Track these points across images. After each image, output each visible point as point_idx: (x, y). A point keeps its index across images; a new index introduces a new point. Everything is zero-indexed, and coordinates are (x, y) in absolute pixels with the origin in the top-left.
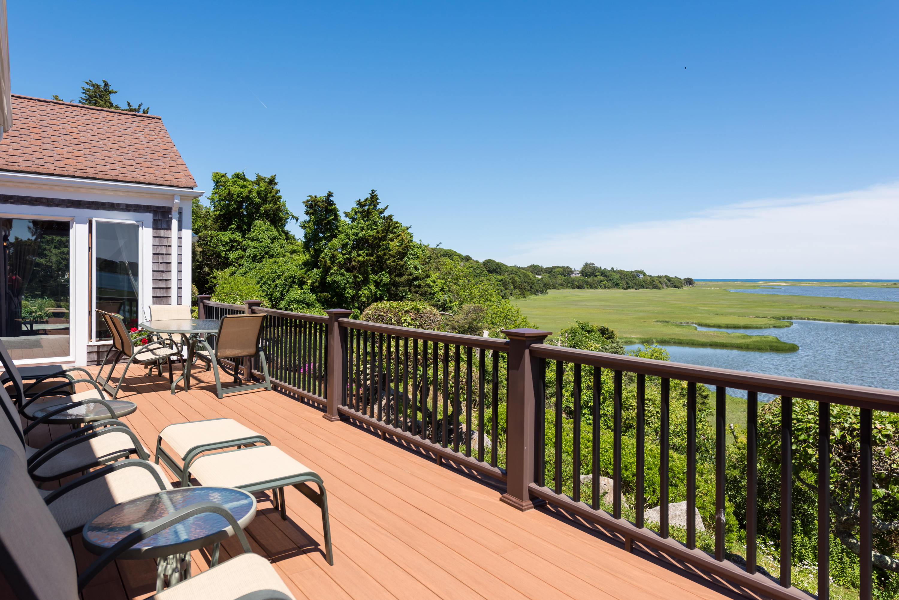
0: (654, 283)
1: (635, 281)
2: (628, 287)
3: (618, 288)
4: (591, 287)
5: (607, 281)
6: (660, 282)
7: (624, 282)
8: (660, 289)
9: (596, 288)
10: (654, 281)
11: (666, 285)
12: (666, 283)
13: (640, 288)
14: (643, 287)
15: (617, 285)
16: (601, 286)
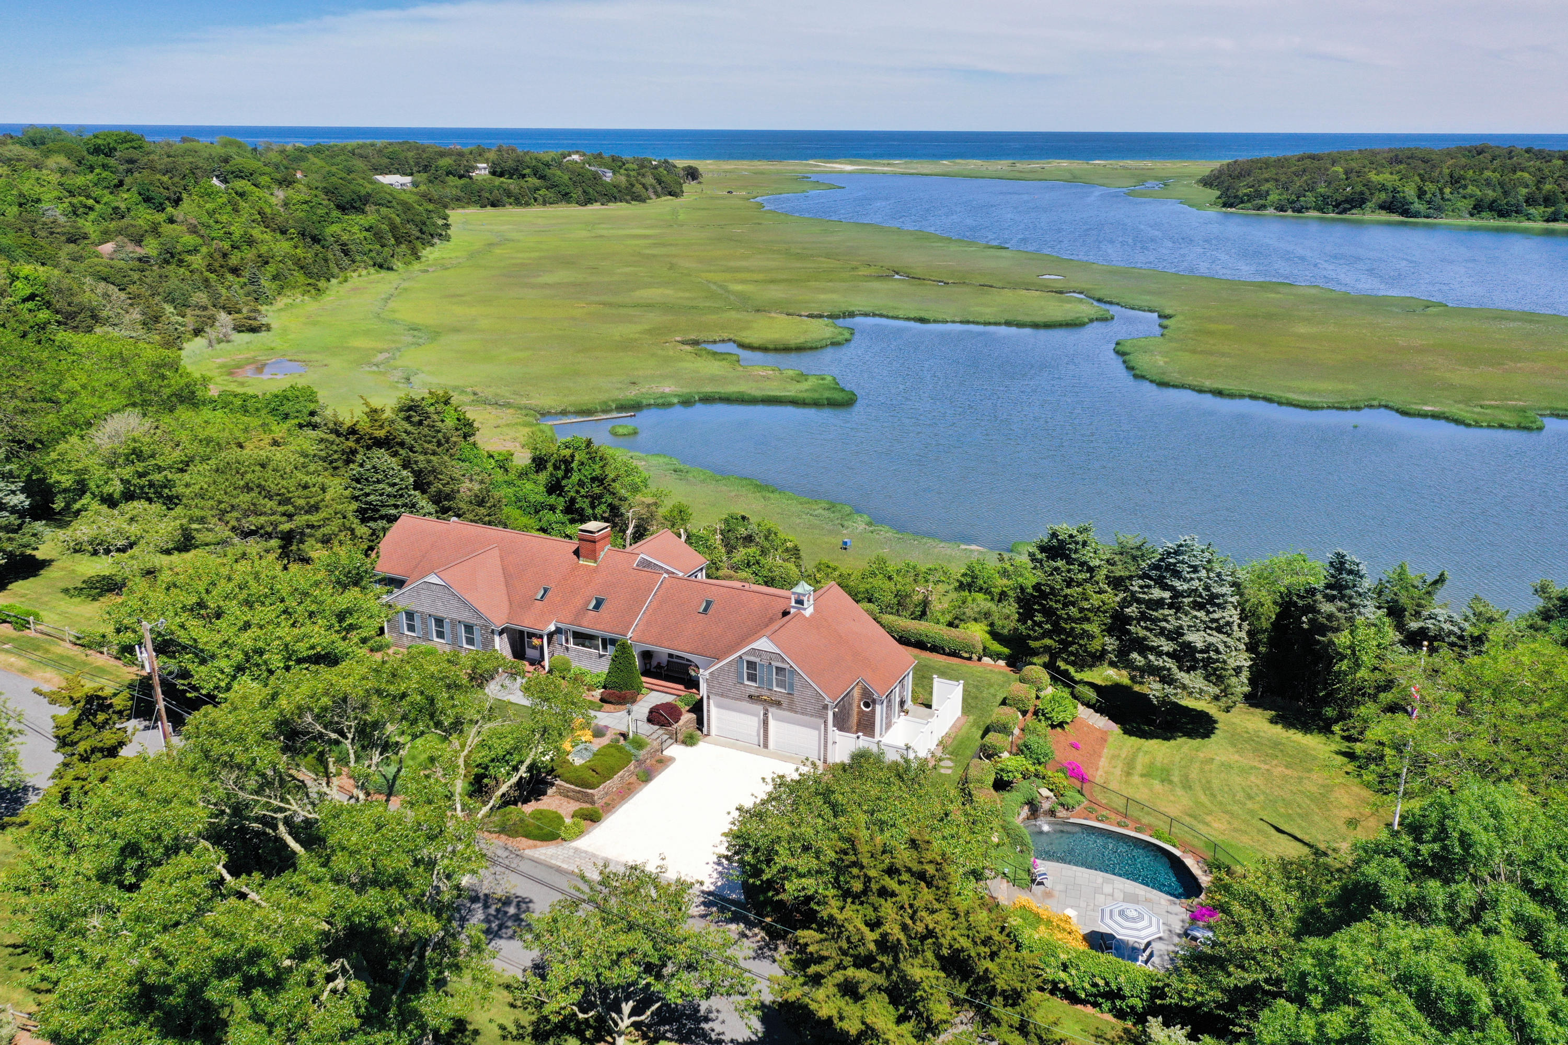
0: (634, 189)
1: (599, 188)
2: (588, 201)
3: (569, 202)
4: (518, 202)
5: (547, 188)
6: (644, 186)
7: (580, 191)
8: (644, 201)
9: (527, 204)
10: (633, 186)
11: (656, 193)
12: (654, 188)
13: (609, 201)
14: (615, 199)
15: (565, 197)
16: (536, 200)
